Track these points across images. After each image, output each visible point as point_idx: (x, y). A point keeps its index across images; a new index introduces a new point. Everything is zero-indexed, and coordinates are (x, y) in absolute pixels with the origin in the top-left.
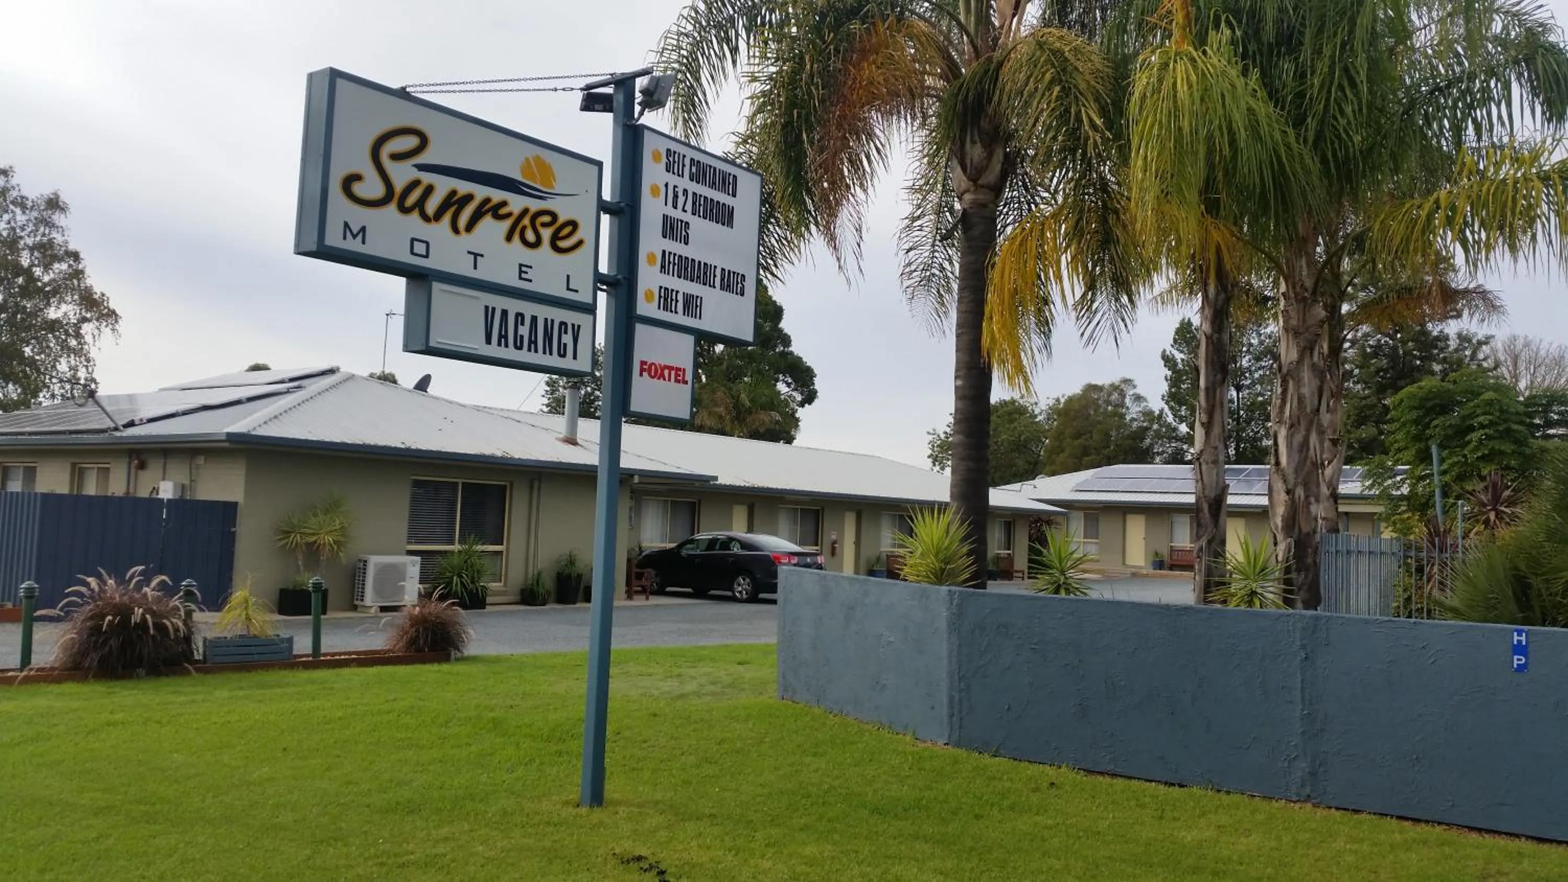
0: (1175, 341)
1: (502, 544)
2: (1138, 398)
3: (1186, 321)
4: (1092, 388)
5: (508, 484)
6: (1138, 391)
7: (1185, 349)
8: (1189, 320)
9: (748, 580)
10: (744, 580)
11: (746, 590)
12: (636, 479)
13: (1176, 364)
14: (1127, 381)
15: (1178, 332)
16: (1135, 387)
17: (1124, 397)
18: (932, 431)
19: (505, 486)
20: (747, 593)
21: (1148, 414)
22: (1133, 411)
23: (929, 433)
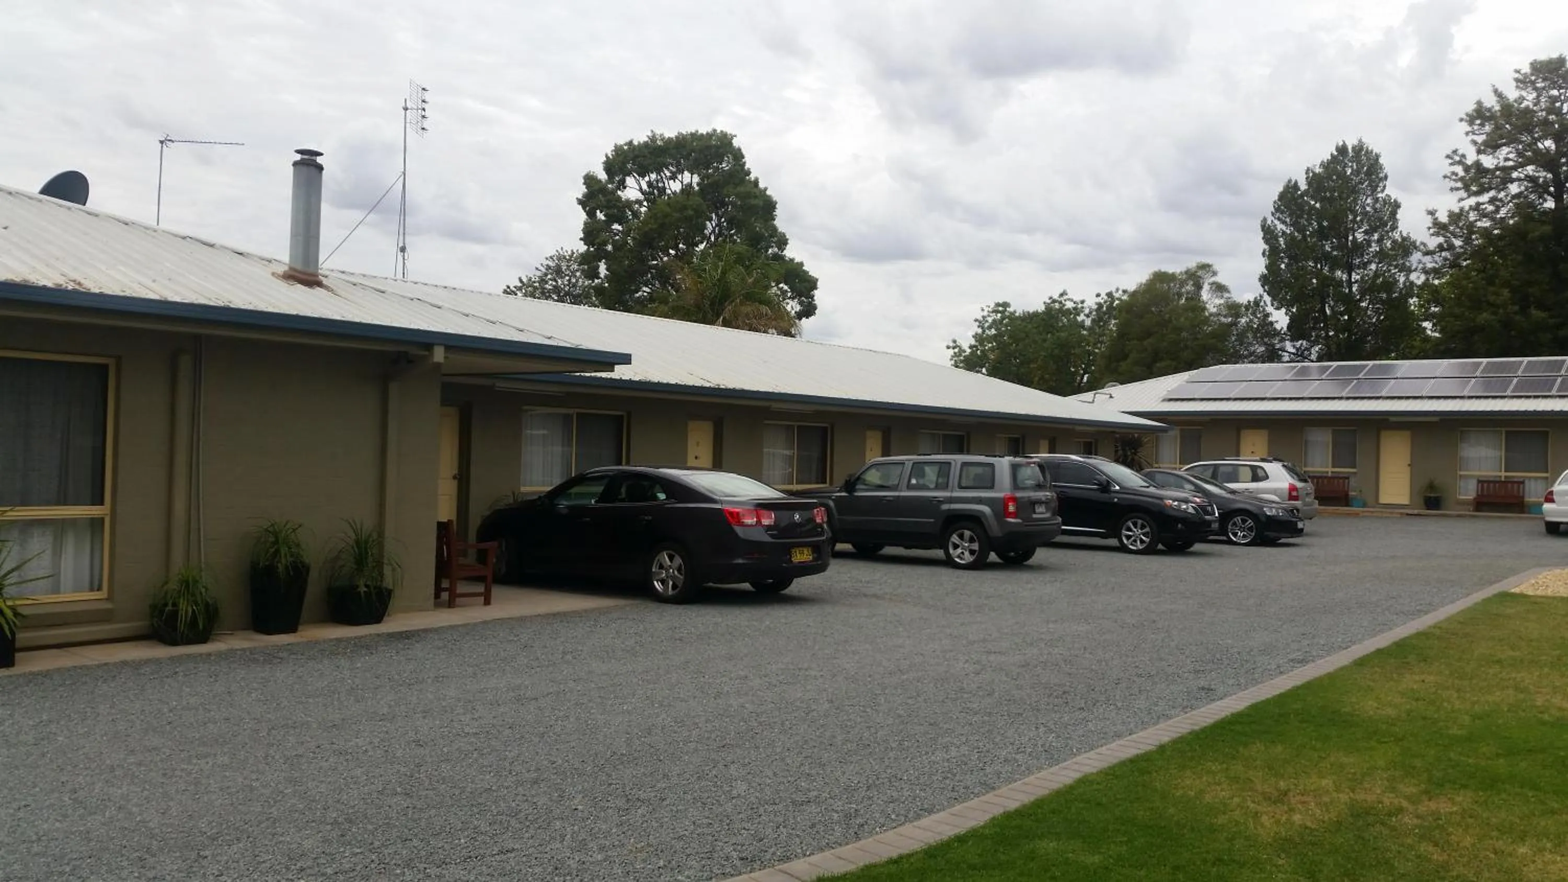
0: (1277, 209)
1: (102, 503)
2: (1220, 289)
3: (1293, 183)
4: (1160, 277)
5: (111, 362)
6: (1219, 279)
7: (1288, 220)
8: (1296, 183)
9: (678, 561)
10: (671, 558)
11: (673, 578)
12: (439, 355)
13: (1276, 238)
14: (1205, 267)
15: (1282, 196)
16: (1215, 274)
17: (1199, 287)
18: (951, 344)
19: (105, 367)
20: (675, 587)
21: (1234, 309)
22: (1211, 302)
23: (948, 347)
